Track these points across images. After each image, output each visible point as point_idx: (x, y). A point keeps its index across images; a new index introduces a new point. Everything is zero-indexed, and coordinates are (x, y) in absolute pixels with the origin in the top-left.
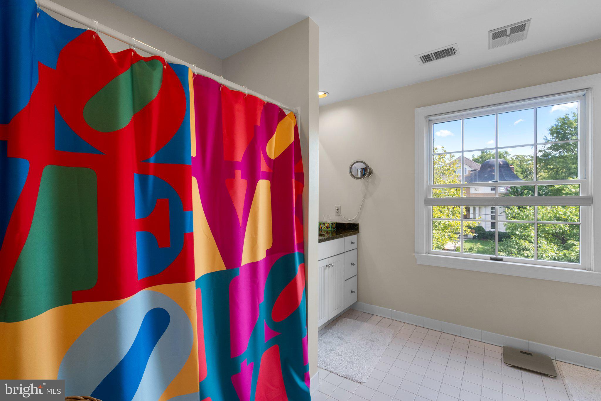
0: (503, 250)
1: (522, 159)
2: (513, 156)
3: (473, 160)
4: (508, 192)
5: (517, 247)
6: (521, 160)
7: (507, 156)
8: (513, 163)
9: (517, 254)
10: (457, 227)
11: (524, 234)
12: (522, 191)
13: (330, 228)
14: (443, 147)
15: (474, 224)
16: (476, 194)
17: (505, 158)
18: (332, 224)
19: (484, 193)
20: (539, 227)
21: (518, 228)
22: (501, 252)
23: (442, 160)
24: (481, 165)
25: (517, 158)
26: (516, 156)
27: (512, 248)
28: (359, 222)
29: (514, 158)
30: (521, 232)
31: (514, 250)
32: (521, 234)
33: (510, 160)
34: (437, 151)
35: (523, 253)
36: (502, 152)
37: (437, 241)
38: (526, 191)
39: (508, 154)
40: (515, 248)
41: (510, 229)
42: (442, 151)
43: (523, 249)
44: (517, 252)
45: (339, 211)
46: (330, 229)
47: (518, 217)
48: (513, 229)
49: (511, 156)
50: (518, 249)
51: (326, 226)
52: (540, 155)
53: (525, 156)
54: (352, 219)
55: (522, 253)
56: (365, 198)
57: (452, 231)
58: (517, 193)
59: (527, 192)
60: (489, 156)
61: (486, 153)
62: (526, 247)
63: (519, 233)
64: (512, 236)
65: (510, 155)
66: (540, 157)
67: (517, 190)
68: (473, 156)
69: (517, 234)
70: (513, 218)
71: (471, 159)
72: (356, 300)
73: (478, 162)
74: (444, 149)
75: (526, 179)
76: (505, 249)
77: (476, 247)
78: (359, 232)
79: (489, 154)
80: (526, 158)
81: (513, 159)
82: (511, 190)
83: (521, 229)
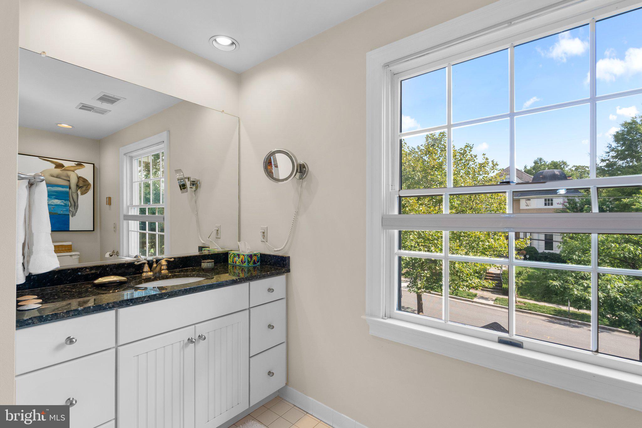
0: (557, 279)
1: (583, 170)
2: (572, 167)
3: (525, 171)
4: (565, 207)
5: (574, 275)
6: (581, 172)
7: (565, 167)
8: (572, 175)
9: (575, 284)
10: (501, 249)
11: (583, 258)
12: (582, 206)
13: (246, 263)
14: (484, 154)
15: (521, 245)
16: (526, 209)
17: (562, 169)
18: (251, 256)
19: (536, 209)
20: (603, 250)
21: (576, 251)
22: (554, 280)
23: (483, 169)
24: (533, 177)
25: (576, 169)
26: (575, 167)
27: (568, 276)
28: (289, 254)
29: (574, 169)
30: (580, 257)
31: (571, 278)
32: (579, 258)
33: (569, 171)
34: (477, 159)
35: (583, 283)
36: (558, 163)
37: (475, 266)
38: (586, 206)
39: (565, 165)
40: (572, 276)
41: (565, 252)
42: (483, 158)
43: (582, 278)
44: (575, 281)
45: (265, 234)
46: (245, 265)
47: (576, 237)
48: (569, 253)
49: (569, 167)
50: (575, 277)
51: (241, 259)
52: (603, 165)
53: (586, 167)
54: (278, 249)
55: (581, 282)
56: (297, 213)
57: (495, 253)
58: (577, 208)
59: (588, 207)
60: (543, 167)
61: (539, 164)
62: (586, 275)
63: (577, 258)
64: (568, 261)
65: (569, 165)
66: (603, 167)
67: (576, 205)
68: (525, 167)
69: (575, 258)
70: (570, 238)
71: (523, 171)
72: (283, 384)
73: (531, 174)
74: (486, 156)
75: (587, 192)
76: (559, 277)
77: (525, 271)
78: (288, 271)
79: (544, 165)
80: (587, 169)
81: (572, 170)
82: (568, 206)
83: (579, 253)
